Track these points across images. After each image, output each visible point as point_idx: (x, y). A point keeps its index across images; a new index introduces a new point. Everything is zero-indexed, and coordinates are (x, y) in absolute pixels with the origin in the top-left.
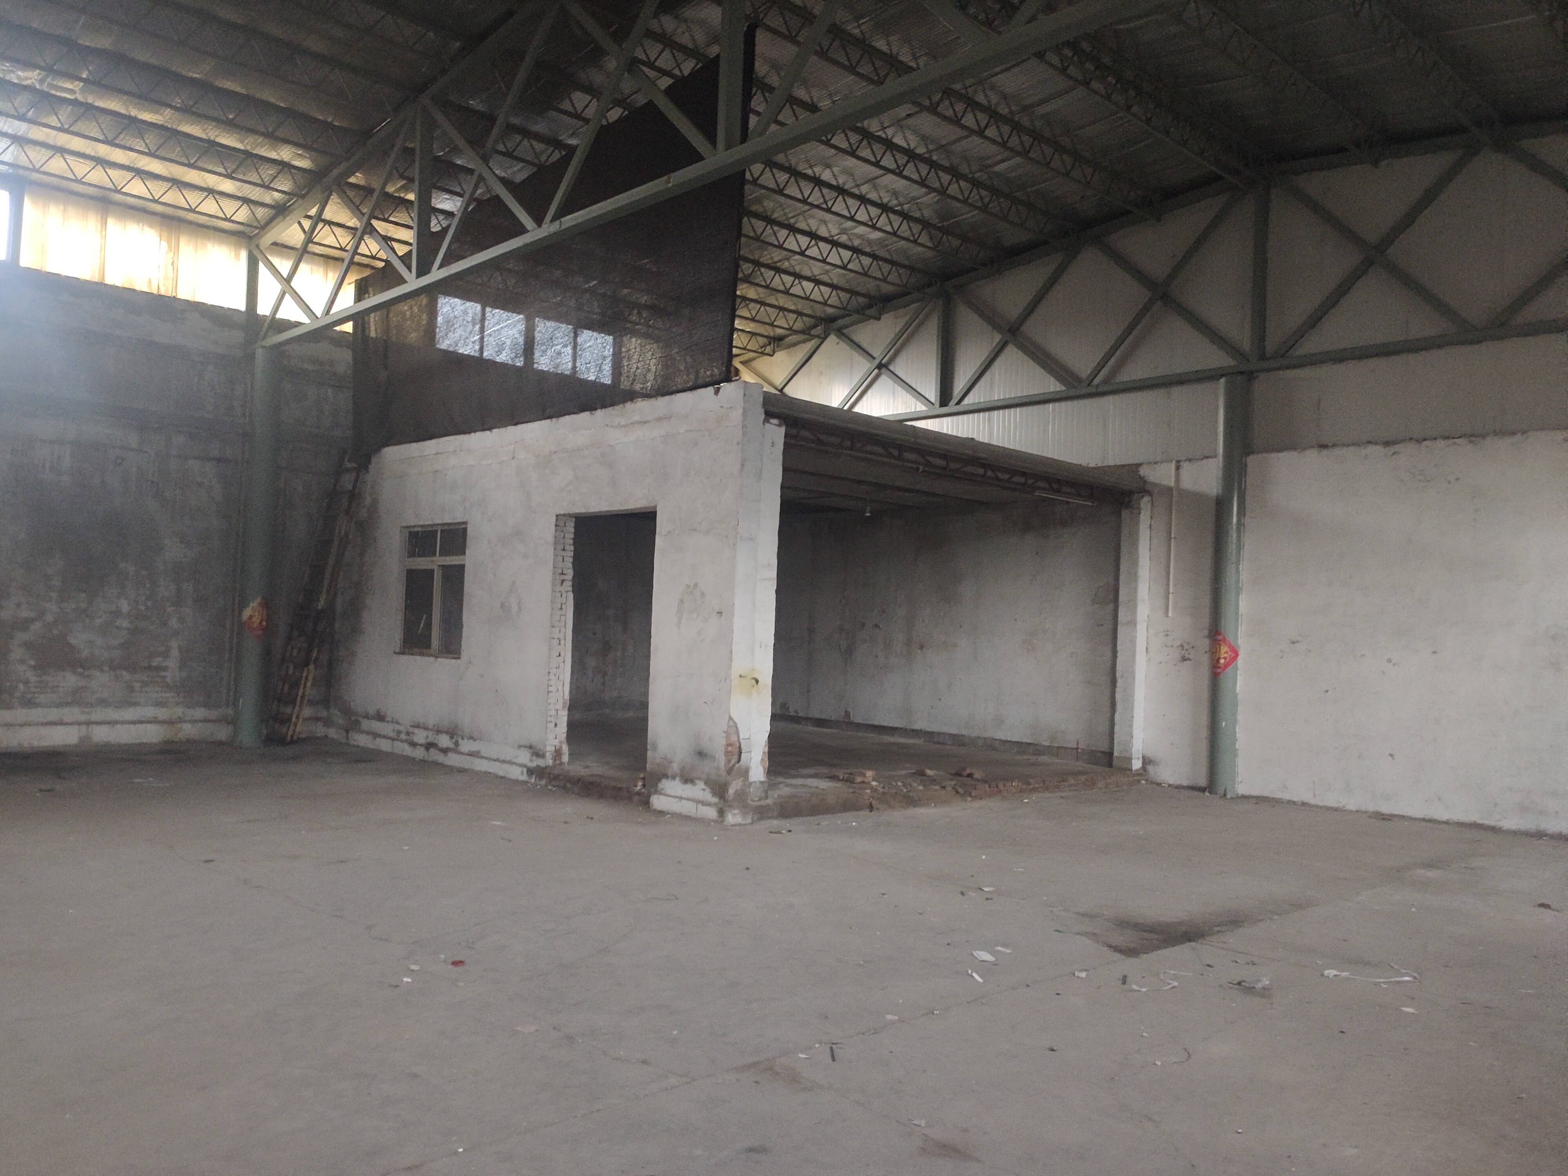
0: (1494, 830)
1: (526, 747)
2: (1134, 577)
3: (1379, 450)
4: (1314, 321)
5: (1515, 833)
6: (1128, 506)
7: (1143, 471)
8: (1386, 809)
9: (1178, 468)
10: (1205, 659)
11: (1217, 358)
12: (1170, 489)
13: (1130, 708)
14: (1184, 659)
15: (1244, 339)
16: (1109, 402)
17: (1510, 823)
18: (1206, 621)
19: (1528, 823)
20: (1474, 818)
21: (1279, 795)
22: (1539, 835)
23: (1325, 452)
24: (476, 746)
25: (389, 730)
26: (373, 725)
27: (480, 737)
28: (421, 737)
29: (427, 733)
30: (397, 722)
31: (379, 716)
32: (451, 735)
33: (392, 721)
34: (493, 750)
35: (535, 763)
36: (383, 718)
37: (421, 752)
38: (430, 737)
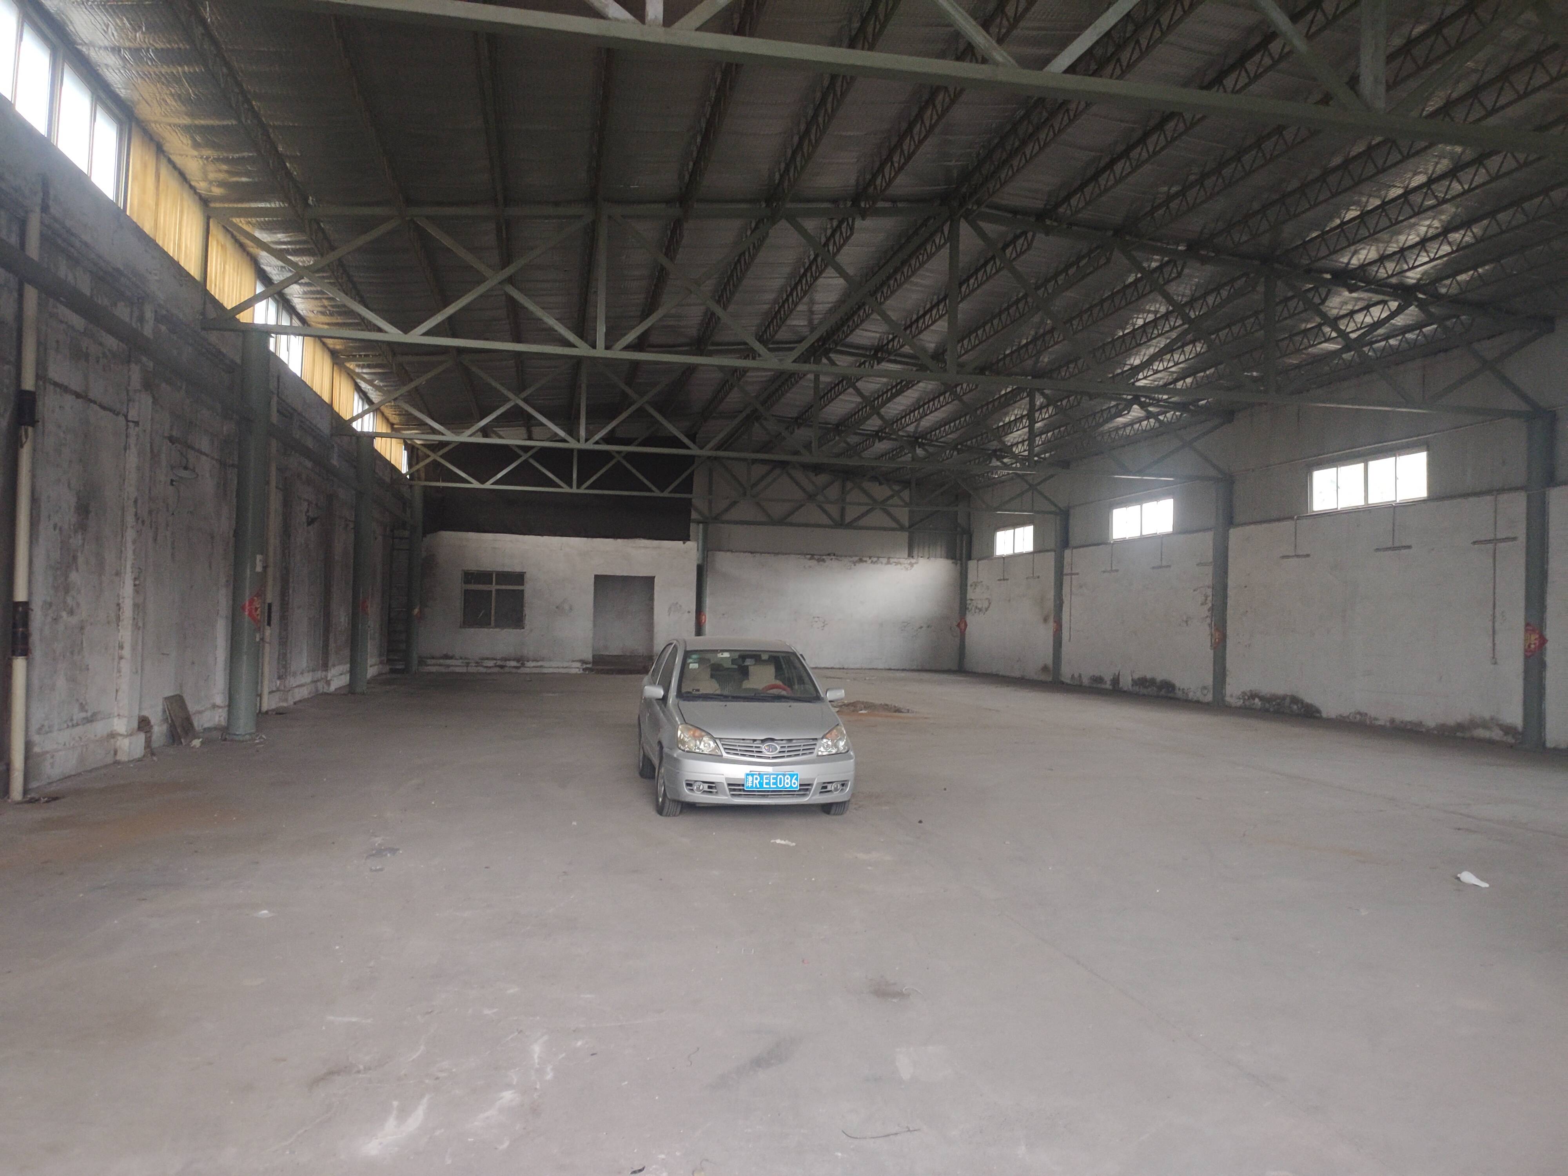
1: (576, 661)
3: (749, 554)
23: (733, 553)
24: (539, 664)
25: (459, 662)
26: (442, 661)
27: (543, 660)
28: (491, 663)
29: (495, 661)
30: (466, 658)
31: (446, 657)
32: (518, 660)
33: (461, 658)
34: (554, 664)
35: (585, 666)
36: (451, 658)
37: (497, 670)
38: (499, 663)
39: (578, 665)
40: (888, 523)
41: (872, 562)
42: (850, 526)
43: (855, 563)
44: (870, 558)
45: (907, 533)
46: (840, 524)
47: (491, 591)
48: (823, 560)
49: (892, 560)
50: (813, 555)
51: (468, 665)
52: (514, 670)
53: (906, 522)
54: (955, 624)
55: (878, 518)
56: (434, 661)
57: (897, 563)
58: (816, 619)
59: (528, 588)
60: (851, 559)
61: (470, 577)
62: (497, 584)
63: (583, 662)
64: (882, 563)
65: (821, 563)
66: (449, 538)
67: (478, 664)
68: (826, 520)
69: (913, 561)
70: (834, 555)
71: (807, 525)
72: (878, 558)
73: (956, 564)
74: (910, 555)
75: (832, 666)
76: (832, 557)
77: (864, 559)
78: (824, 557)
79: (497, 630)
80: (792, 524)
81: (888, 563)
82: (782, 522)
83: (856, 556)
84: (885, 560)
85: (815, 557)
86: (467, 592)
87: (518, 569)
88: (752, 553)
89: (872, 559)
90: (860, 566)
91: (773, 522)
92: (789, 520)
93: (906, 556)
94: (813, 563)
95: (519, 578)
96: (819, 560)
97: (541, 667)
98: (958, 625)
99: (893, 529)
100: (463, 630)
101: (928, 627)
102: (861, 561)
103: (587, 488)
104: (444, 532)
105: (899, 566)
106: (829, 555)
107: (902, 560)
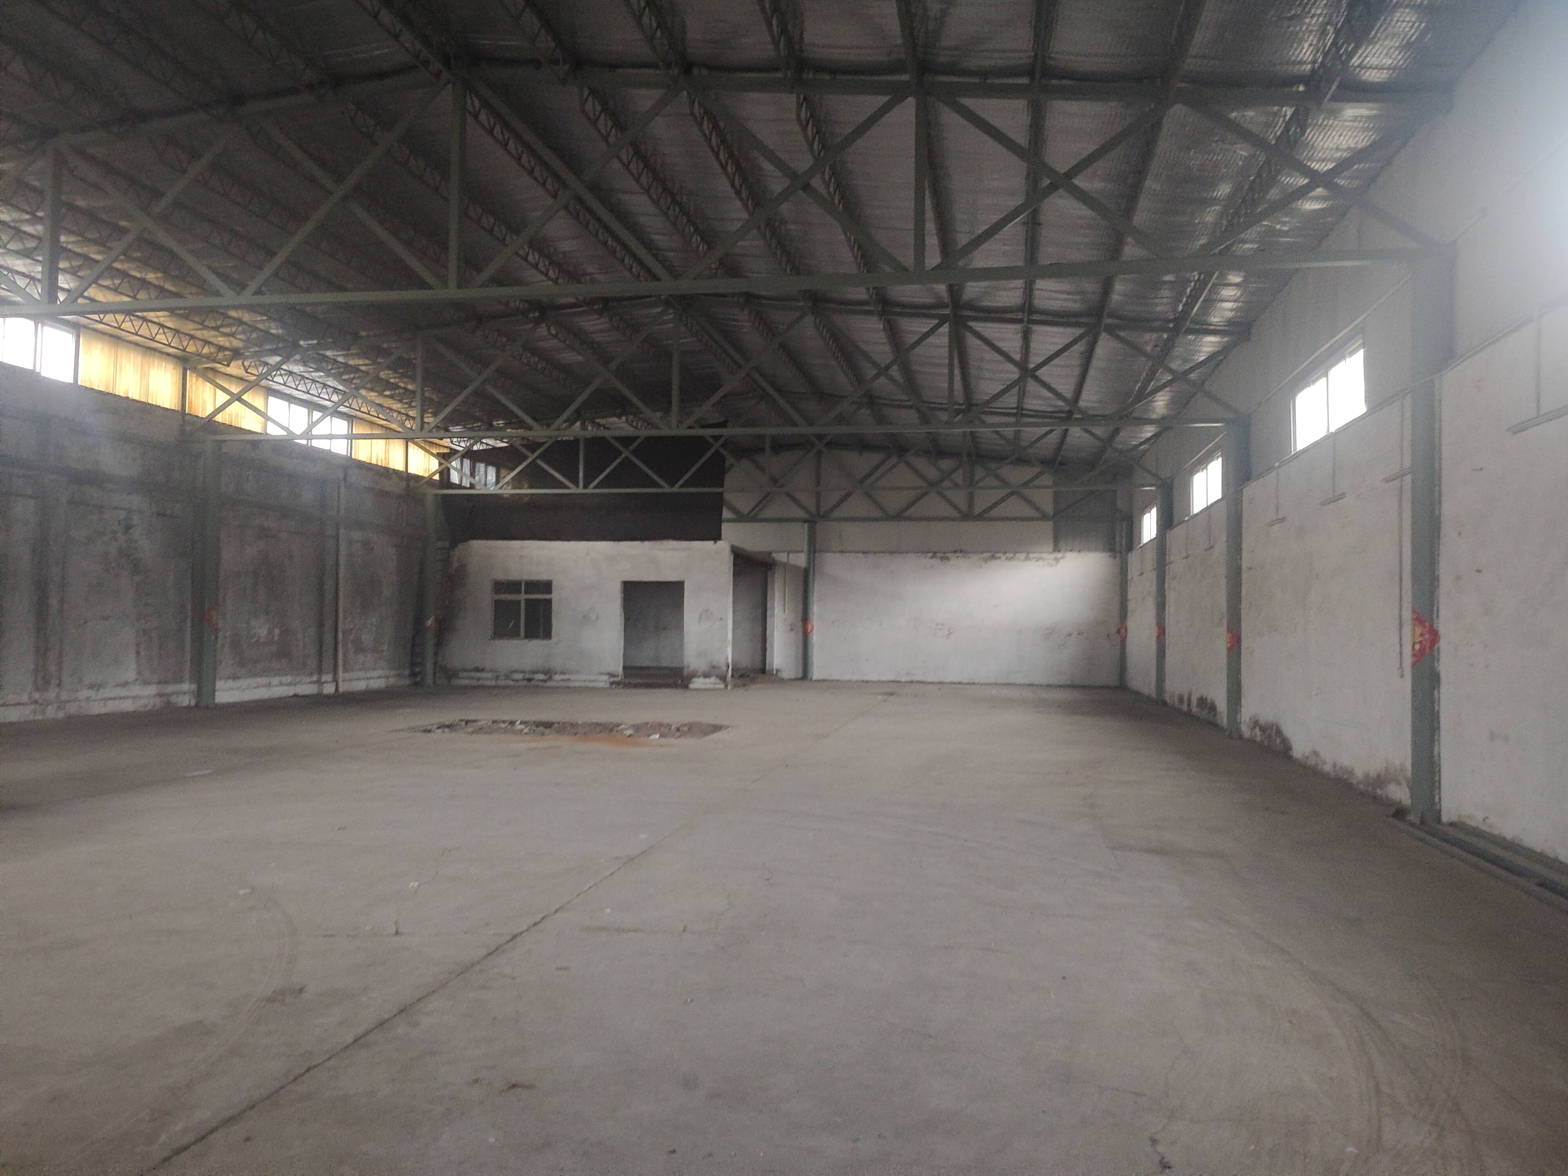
0: (899, 682)
1: (606, 674)
2: (773, 600)
3: (861, 555)
4: (837, 505)
5: (905, 682)
6: (770, 569)
7: (774, 555)
8: (866, 678)
9: (788, 555)
10: (800, 630)
11: (800, 513)
12: (785, 564)
13: (772, 650)
14: (792, 630)
15: (813, 510)
16: (757, 525)
17: (903, 679)
18: (800, 615)
19: (909, 679)
20: (893, 678)
21: (829, 678)
22: (912, 682)
23: (843, 554)
24: (567, 677)
25: (489, 675)
26: (472, 674)
27: (571, 672)
28: (519, 676)
29: (523, 675)
30: (496, 671)
31: (478, 670)
32: (546, 672)
33: (491, 671)
34: (580, 677)
35: (612, 680)
36: (483, 670)
37: (525, 683)
38: (527, 676)
39: (606, 678)
40: (1029, 512)
41: (1007, 559)
42: (980, 517)
43: (986, 560)
44: (1005, 553)
45: (1051, 523)
46: (967, 515)
47: (520, 602)
48: (947, 558)
49: (1031, 555)
50: (935, 553)
51: (498, 677)
52: (541, 684)
53: (1049, 509)
54: (1114, 630)
55: (1014, 507)
56: (466, 674)
57: (1039, 559)
58: (939, 626)
59: (555, 596)
60: (981, 556)
61: (501, 586)
62: (526, 592)
63: (611, 675)
64: (1019, 560)
65: (945, 561)
66: (479, 546)
67: (507, 677)
68: (950, 512)
69: (1059, 555)
70: (961, 551)
71: (928, 519)
72: (1015, 553)
73: (1115, 558)
74: (1056, 549)
75: (959, 680)
76: (957, 555)
77: (998, 555)
78: (949, 555)
79: (527, 641)
80: (910, 519)
81: (1027, 559)
82: (899, 516)
83: (987, 552)
84: (1023, 556)
85: (938, 555)
86: (497, 603)
87: (545, 577)
88: (864, 553)
89: (1007, 555)
90: (993, 563)
91: (889, 517)
92: (907, 513)
93: (1051, 550)
94: (936, 561)
95: (547, 586)
96: (942, 558)
97: (569, 680)
98: (1118, 632)
99: (1032, 519)
100: (492, 642)
101: (1079, 634)
102: (993, 557)
103: (594, 488)
104: (475, 542)
105: (1041, 562)
106: (955, 552)
107: (1044, 555)
